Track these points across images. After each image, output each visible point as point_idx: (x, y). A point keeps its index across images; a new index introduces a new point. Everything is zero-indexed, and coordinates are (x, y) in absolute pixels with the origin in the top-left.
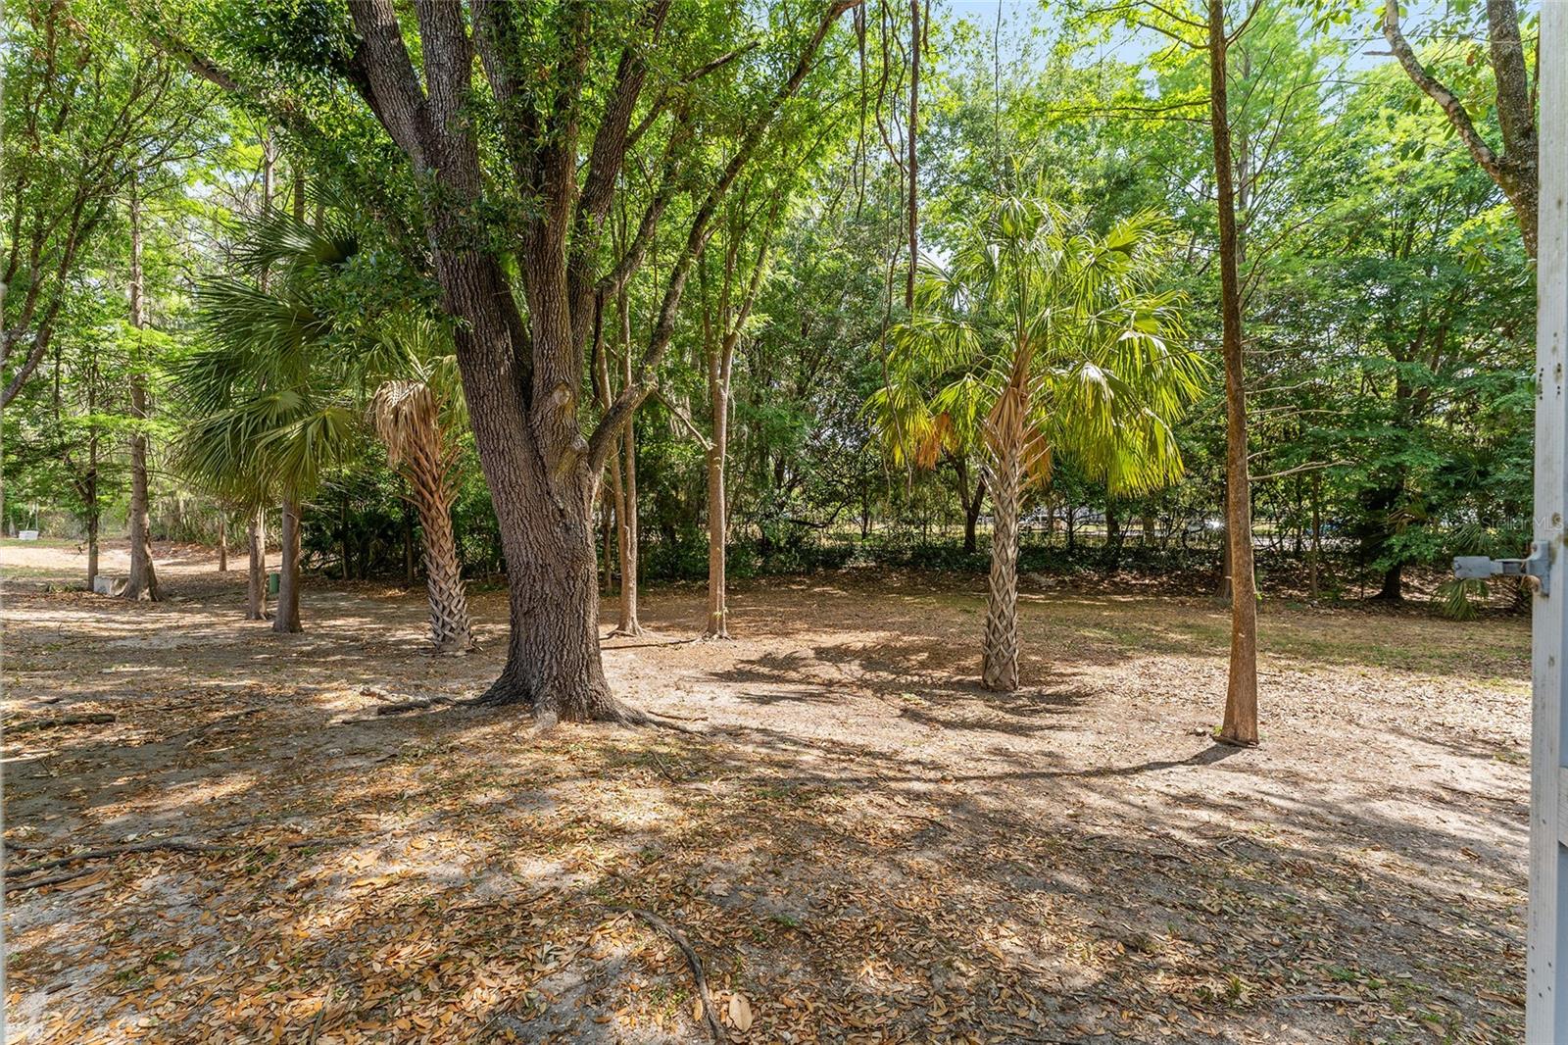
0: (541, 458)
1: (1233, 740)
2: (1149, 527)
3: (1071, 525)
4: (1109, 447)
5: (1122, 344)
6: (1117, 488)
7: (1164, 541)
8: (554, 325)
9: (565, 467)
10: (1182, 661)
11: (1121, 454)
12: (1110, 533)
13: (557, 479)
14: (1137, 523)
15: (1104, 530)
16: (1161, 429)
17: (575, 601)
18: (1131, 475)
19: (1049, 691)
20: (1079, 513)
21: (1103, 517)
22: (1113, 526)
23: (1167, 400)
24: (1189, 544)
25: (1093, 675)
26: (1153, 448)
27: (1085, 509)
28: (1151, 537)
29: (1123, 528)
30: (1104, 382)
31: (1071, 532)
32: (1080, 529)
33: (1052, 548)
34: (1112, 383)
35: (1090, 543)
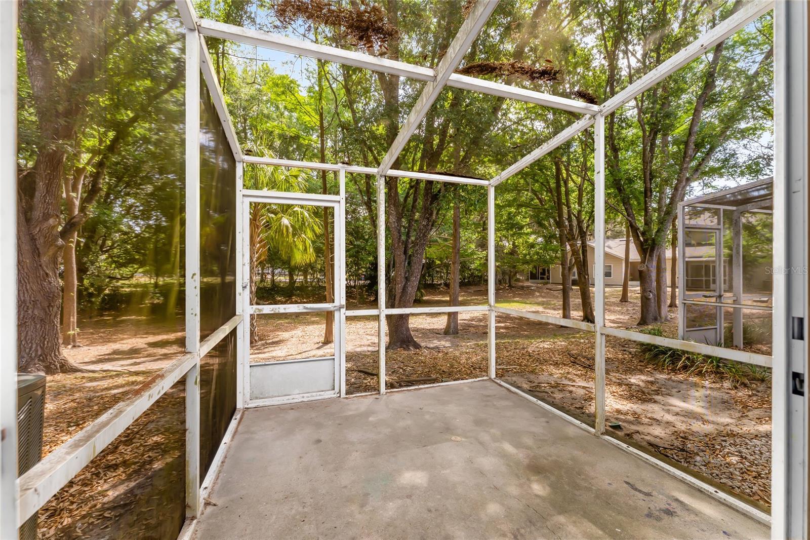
0: (38, 249)
1: (328, 341)
2: (306, 277)
3: (273, 276)
4: (291, 247)
5: (294, 212)
6: (293, 263)
7: (311, 282)
8: (54, 189)
9: (51, 252)
10: (315, 326)
11: (295, 250)
12: (290, 280)
13: (45, 259)
14: (301, 275)
15: (287, 279)
16: (308, 242)
17: (52, 317)
18: (299, 258)
19: (270, 341)
20: (276, 271)
21: (287, 273)
22: (291, 275)
23: (310, 234)
24: (321, 284)
25: (285, 335)
26: (305, 249)
27: (279, 270)
28: (306, 282)
29: (295, 277)
30: (289, 226)
31: (274, 280)
32: (278, 278)
33: (265, 287)
34: (292, 226)
35: (282, 285)
